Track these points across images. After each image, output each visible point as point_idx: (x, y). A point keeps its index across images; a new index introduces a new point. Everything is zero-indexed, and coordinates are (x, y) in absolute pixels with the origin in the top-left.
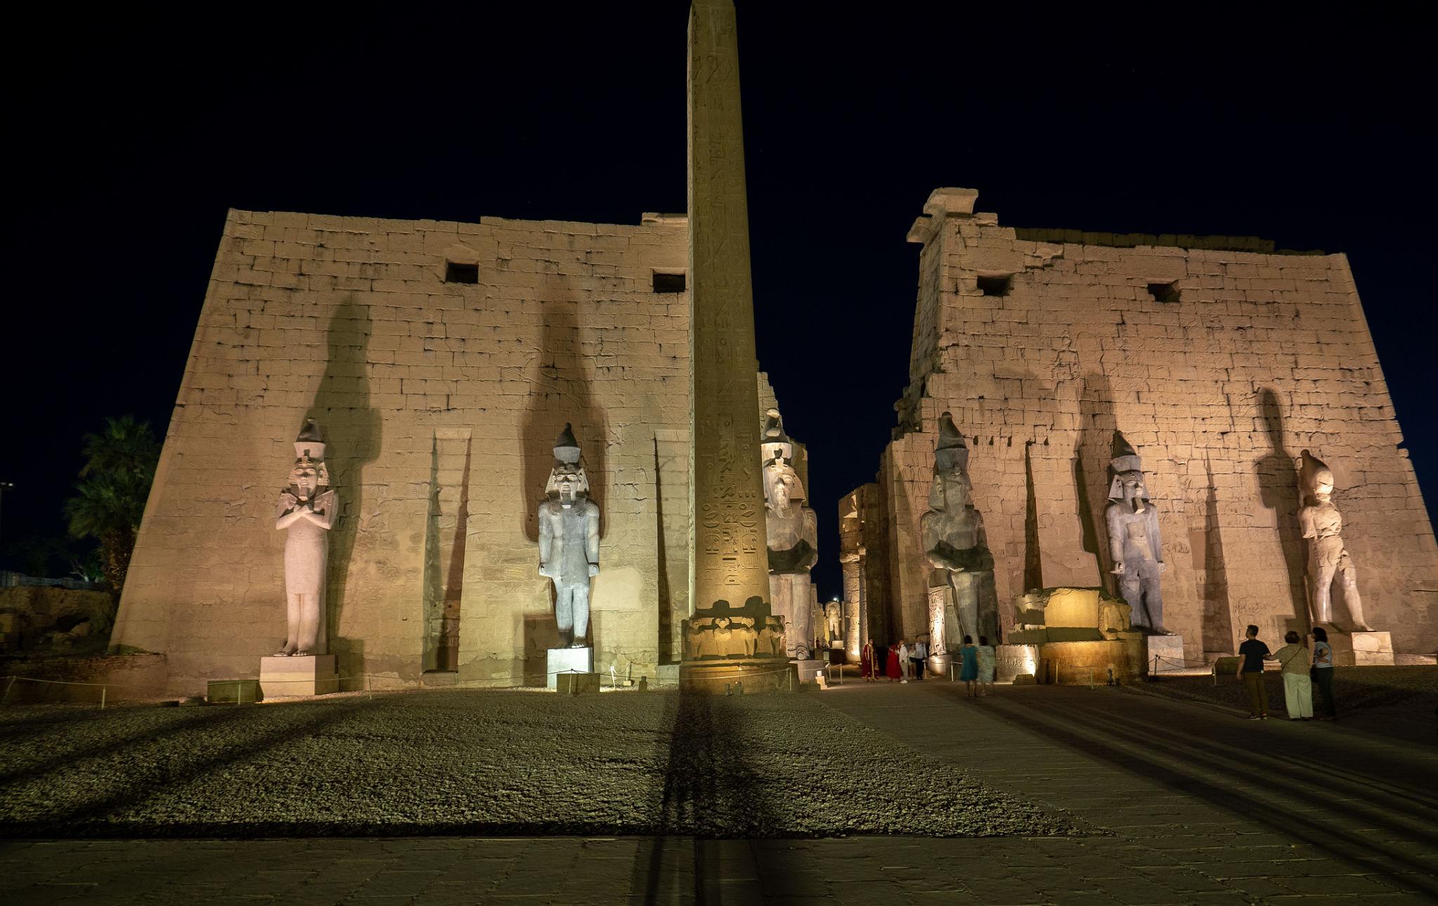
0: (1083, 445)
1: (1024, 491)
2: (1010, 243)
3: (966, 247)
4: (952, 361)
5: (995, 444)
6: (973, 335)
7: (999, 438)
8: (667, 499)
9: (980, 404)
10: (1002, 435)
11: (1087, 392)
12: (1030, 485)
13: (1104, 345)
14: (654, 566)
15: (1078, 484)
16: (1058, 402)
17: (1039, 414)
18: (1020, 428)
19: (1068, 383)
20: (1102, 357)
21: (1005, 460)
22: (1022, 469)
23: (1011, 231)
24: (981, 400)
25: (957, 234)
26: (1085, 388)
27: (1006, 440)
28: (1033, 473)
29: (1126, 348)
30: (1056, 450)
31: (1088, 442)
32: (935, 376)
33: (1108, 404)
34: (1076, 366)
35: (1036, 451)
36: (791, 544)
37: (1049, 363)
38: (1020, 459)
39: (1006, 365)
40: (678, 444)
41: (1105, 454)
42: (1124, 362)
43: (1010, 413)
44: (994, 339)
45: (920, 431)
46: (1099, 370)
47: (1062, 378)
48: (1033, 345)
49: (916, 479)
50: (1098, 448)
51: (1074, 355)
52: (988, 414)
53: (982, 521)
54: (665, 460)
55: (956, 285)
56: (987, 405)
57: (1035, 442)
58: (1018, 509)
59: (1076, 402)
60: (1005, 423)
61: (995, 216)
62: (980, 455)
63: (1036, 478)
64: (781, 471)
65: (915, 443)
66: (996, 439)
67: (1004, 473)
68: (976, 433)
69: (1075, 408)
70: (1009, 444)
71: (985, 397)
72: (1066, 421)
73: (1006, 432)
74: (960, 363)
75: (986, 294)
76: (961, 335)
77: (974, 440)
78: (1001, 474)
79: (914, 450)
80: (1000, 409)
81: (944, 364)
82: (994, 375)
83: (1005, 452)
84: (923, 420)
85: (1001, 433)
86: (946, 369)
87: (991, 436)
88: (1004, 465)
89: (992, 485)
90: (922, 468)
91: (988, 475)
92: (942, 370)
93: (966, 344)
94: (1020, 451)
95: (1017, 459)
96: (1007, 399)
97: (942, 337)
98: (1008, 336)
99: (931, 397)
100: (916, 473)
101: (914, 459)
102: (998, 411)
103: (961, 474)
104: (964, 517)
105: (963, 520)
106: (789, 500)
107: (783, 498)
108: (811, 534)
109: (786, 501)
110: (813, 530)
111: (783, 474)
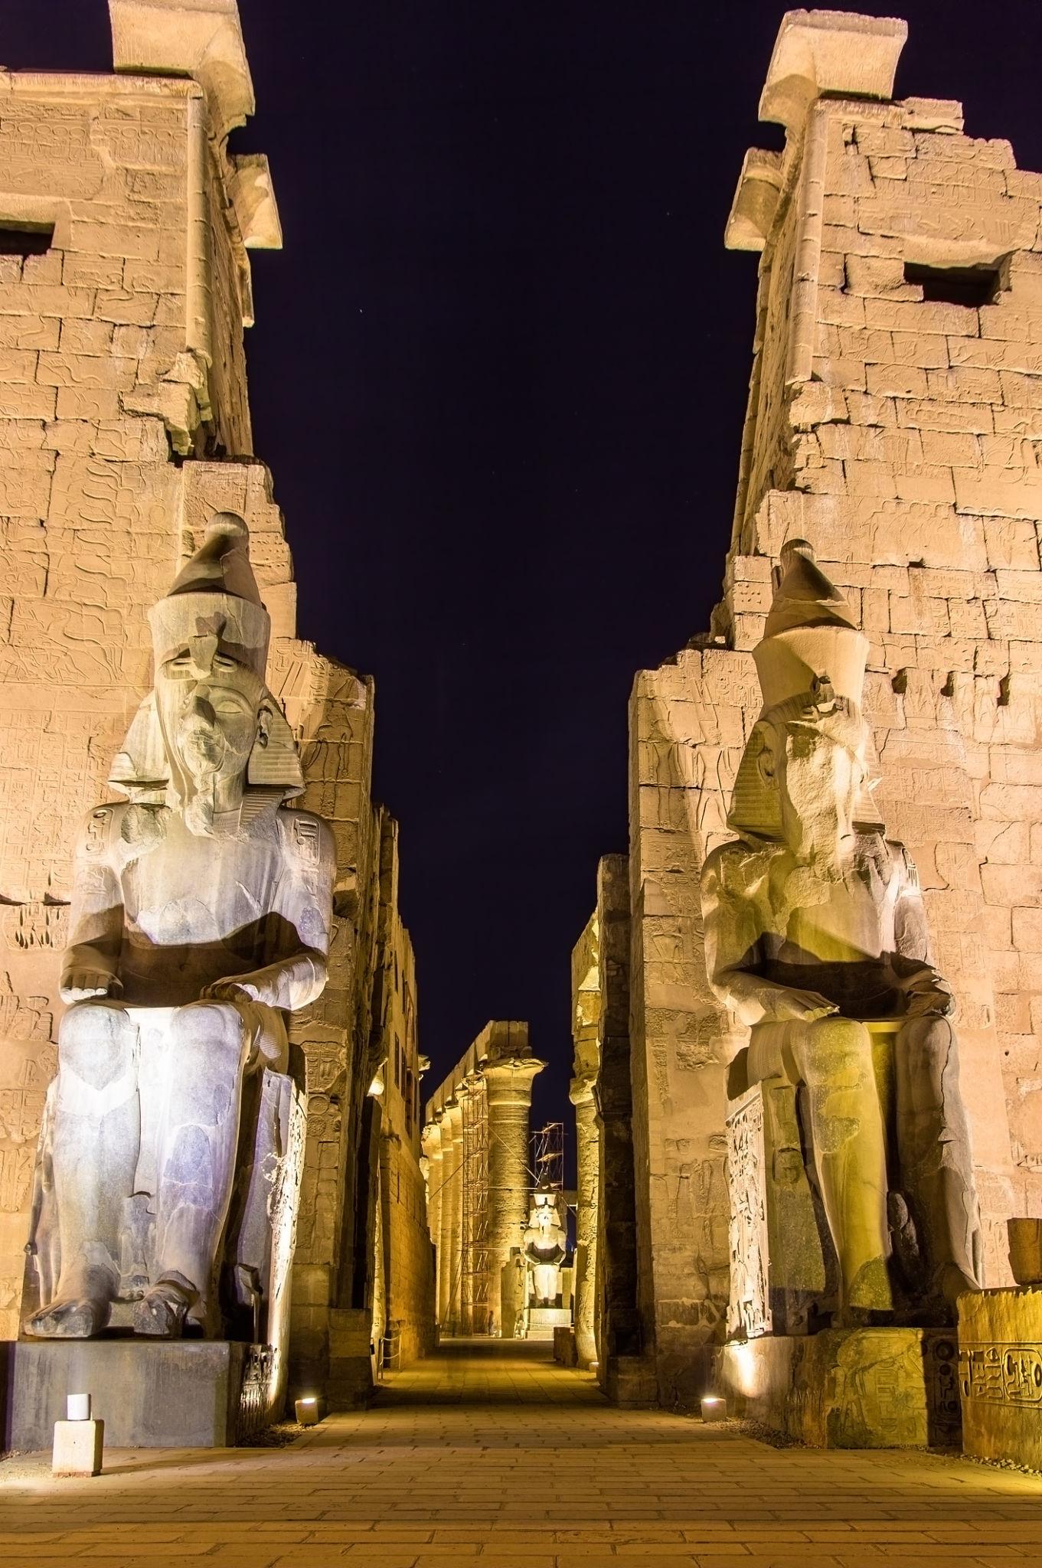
2: (1001, 178)
3: (873, 178)
4: (828, 463)
5: (959, 694)
6: (894, 398)
7: (968, 679)
9: (912, 580)
10: (981, 667)
21: (988, 745)
23: (1001, 151)
24: (916, 571)
25: (847, 144)
27: (994, 686)
32: (774, 496)
36: (222, 929)
43: (1004, 609)
44: (956, 411)
45: (729, 646)
49: (708, 784)
52: (935, 611)
55: (845, 269)
56: (930, 584)
60: (989, 638)
61: (956, 108)
62: (911, 723)
64: (206, 675)
65: (711, 679)
66: (961, 681)
67: (989, 781)
68: (899, 660)
70: (1003, 701)
71: (927, 564)
73: (993, 661)
74: (854, 469)
75: (929, 297)
76: (856, 398)
77: (894, 680)
78: (977, 784)
79: (708, 701)
80: (975, 598)
81: (805, 470)
82: (955, 505)
83: (988, 720)
84: (737, 617)
85: (975, 664)
86: (810, 482)
87: (945, 670)
88: (987, 756)
89: (952, 810)
90: (731, 751)
91: (935, 781)
92: (799, 483)
93: (872, 421)
94: (1036, 718)
95: (1029, 742)
96: (994, 572)
97: (802, 399)
98: (995, 408)
99: (764, 555)
100: (712, 765)
101: (708, 725)
102: (968, 601)
103: (835, 709)
104: (851, 857)
105: (844, 864)
106: (232, 780)
107: (206, 764)
108: (307, 897)
109: (221, 780)
110: (316, 883)
111: (213, 687)
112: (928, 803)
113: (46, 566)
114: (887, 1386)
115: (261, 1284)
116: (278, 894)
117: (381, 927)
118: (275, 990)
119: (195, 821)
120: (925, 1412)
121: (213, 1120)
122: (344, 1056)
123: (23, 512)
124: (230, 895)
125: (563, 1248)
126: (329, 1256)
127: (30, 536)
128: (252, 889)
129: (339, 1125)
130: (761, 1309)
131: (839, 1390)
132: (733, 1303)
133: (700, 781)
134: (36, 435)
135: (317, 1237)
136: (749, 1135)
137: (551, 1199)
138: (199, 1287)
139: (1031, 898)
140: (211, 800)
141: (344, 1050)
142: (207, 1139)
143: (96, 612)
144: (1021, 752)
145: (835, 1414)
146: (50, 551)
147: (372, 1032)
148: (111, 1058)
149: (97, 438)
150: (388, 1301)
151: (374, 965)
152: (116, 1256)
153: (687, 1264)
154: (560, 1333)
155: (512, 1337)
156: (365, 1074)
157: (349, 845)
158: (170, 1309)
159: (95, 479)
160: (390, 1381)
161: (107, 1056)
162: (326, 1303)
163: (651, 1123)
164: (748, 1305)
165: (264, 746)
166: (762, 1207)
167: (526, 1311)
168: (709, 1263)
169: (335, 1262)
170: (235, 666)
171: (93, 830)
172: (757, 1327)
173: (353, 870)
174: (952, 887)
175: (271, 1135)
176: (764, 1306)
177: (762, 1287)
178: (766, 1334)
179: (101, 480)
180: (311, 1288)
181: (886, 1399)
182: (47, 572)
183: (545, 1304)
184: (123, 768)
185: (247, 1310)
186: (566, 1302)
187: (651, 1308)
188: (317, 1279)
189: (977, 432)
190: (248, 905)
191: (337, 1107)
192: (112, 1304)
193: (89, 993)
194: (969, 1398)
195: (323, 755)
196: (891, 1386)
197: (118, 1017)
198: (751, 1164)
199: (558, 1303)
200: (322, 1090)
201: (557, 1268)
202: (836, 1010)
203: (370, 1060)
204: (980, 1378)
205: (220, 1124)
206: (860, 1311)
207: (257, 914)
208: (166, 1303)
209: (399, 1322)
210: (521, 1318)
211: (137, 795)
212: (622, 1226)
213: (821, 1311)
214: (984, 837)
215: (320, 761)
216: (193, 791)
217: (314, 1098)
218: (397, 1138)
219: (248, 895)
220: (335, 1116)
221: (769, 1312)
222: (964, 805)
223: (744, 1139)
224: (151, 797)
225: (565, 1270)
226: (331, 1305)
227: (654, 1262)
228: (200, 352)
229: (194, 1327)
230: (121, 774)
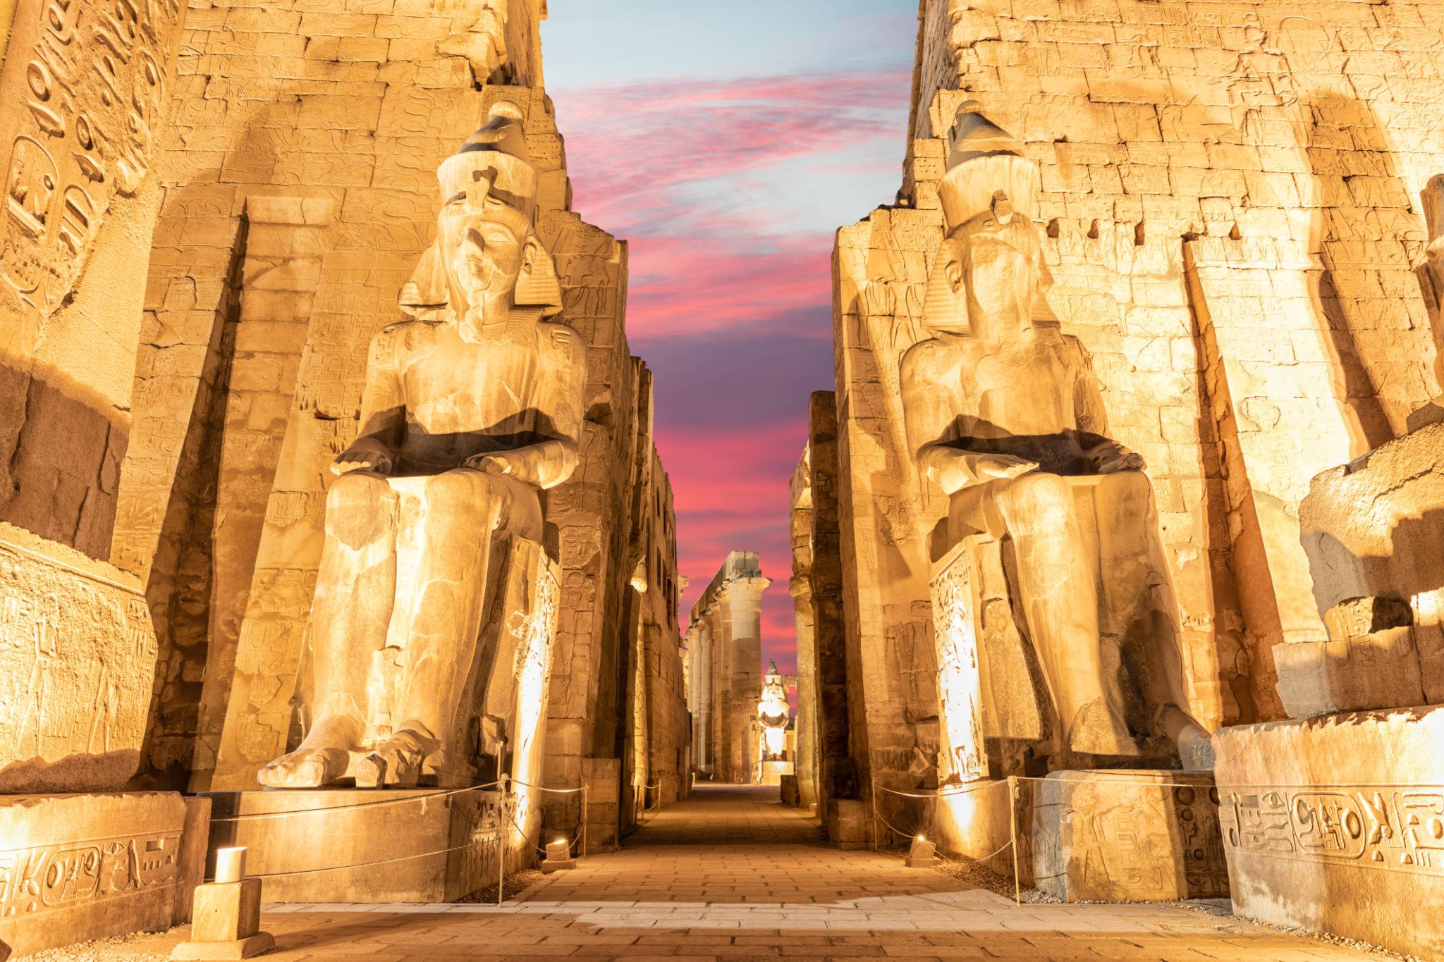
0: (1331, 239)
1: (1187, 348)
4: (985, 69)
5: (1102, 237)
6: (1034, 22)
7: (1110, 225)
8: (250, 355)
9: (1059, 152)
10: (1119, 216)
11: (1321, 131)
12: (1200, 333)
13: (1346, 43)
14: (156, 510)
15: (1333, 328)
16: (1251, 150)
17: (1209, 175)
18: (1166, 203)
19: (1271, 114)
20: (1345, 64)
21: (1130, 276)
22: (1176, 293)
24: (1061, 145)
26: (1315, 124)
27: (1131, 229)
28: (1208, 302)
29: (1400, 48)
30: (1263, 252)
31: (1344, 233)
33: (1378, 156)
34: (1285, 81)
35: (1208, 255)
37: (1218, 74)
38: (1171, 274)
39: (1115, 76)
40: (302, 231)
41: (1391, 261)
42: (1402, 74)
43: (1135, 171)
44: (1085, 28)
45: (912, 206)
46: (1341, 87)
47: (1254, 102)
48: (1176, 41)
49: (899, 312)
50: (1370, 247)
51: (1278, 59)
52: (1079, 174)
53: (1088, 361)
54: (264, 265)
56: (1074, 155)
57: (1204, 234)
58: (1176, 391)
59: (1297, 150)
60: (1125, 192)
62: (1065, 259)
63: (1219, 313)
64: (478, 212)
65: (898, 232)
66: (1104, 227)
67: (1133, 305)
68: (1051, 212)
69: (1299, 164)
70: (1139, 241)
71: (1070, 138)
72: (1277, 188)
73: (1130, 210)
74: (1004, 72)
76: (1005, 22)
77: (1048, 228)
78: (1123, 308)
79: (896, 247)
80: (1110, 164)
81: (967, 75)
82: (1088, 95)
83: (1128, 257)
84: (917, 184)
85: (1115, 213)
86: (971, 83)
87: (1090, 219)
88: (1128, 285)
89: (1104, 327)
90: (917, 286)
91: (1088, 305)
92: (963, 85)
93: (1018, 38)
94: (1168, 255)
95: (1163, 273)
96: (1125, 143)
97: (961, 23)
98: (1115, 25)
99: (937, 137)
100: (901, 297)
101: (896, 266)
102: (1105, 166)
103: (1012, 222)
104: (1032, 346)
105: (1026, 353)
106: (500, 297)
107: (477, 283)
108: (560, 393)
109: (491, 298)
110: (568, 381)
111: (484, 221)
112: (1084, 322)
113: (373, 163)
114: (1127, 833)
115: (505, 733)
116: (537, 392)
117: (639, 452)
118: (526, 464)
119: (468, 334)
120: (1171, 862)
121: (459, 576)
122: (599, 539)
123: (358, 126)
124: (495, 390)
125: (787, 715)
126: (582, 711)
127: (362, 142)
128: (513, 385)
129: (593, 598)
130: (975, 753)
131: (1076, 838)
132: (944, 748)
133: (892, 309)
134: (372, 74)
135: (573, 694)
136: (955, 590)
137: (778, 679)
138: (438, 737)
139: (1175, 399)
140: (480, 314)
141: (598, 533)
142: (452, 594)
143: (410, 197)
144: (1158, 281)
145: (1074, 864)
146: (377, 153)
147: (632, 534)
148: (370, 522)
149: (418, 73)
150: (650, 755)
151: (633, 480)
152: (363, 706)
153: (896, 715)
154: (785, 779)
155: (748, 782)
156: (626, 567)
157: (605, 367)
158: (402, 759)
159: (415, 101)
160: (648, 821)
161: (365, 520)
162: (579, 753)
163: (861, 591)
164: (961, 751)
165: (530, 273)
166: (972, 655)
167: (760, 764)
168: (915, 714)
169: (588, 716)
170: (503, 205)
171: (382, 343)
172: (972, 771)
173: (608, 386)
174: (1108, 389)
175: (518, 593)
176: (978, 749)
177: (976, 732)
178: (982, 779)
179: (419, 102)
180: (566, 741)
181: (1126, 847)
182: (374, 168)
183: (774, 758)
184: (412, 293)
185: (491, 760)
186: (789, 756)
187: (865, 755)
188: (571, 734)
189: (1102, 43)
190: (509, 398)
191: (591, 581)
192: (351, 753)
193: (355, 465)
194: (1238, 848)
195: (585, 297)
196: (1132, 833)
197: (378, 486)
198: (958, 616)
199: (784, 757)
200: (578, 566)
201: (782, 730)
202: (1037, 465)
203: (631, 557)
204: (1254, 825)
205: (465, 579)
206: (1083, 756)
207: (518, 409)
208: (399, 752)
209: (659, 772)
210: (757, 769)
211: (419, 314)
212: (835, 689)
213: (1037, 755)
214: (1130, 347)
215: (583, 302)
216: (467, 307)
217: (570, 572)
218: (659, 627)
219: (509, 391)
220: (590, 588)
221: (984, 757)
222: (1114, 323)
223: (950, 595)
224: (432, 315)
225: (789, 732)
226: (585, 756)
227: (867, 714)
228: (498, 10)
229: (429, 776)
230: (410, 299)
